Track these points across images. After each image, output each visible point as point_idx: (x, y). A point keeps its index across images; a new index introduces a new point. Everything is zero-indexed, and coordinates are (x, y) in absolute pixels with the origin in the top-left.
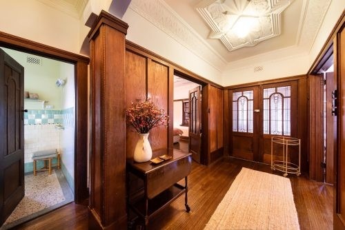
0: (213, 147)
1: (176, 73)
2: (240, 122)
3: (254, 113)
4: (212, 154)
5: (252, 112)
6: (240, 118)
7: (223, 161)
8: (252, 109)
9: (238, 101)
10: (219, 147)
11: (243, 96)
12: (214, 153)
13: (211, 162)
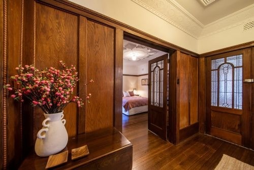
0: (183, 123)
1: (127, 36)
2: (222, 95)
3: (244, 83)
4: (181, 131)
5: (241, 82)
6: (222, 89)
7: (196, 139)
8: (241, 78)
9: (218, 69)
10: (191, 123)
11: (226, 63)
12: (184, 130)
13: (181, 139)
